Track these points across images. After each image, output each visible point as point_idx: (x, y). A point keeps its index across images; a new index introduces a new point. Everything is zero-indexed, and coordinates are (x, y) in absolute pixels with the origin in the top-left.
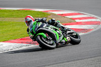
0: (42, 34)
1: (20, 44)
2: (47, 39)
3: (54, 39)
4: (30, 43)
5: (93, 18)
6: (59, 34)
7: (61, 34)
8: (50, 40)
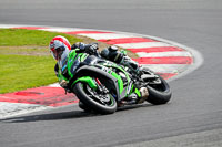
0: (88, 79)
1: (15, 105)
2: (98, 92)
3: (113, 91)
4: (38, 103)
5: (175, 49)
6: (125, 80)
7: (129, 80)
8: (104, 94)
